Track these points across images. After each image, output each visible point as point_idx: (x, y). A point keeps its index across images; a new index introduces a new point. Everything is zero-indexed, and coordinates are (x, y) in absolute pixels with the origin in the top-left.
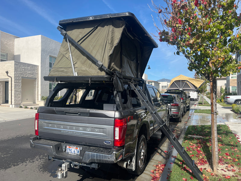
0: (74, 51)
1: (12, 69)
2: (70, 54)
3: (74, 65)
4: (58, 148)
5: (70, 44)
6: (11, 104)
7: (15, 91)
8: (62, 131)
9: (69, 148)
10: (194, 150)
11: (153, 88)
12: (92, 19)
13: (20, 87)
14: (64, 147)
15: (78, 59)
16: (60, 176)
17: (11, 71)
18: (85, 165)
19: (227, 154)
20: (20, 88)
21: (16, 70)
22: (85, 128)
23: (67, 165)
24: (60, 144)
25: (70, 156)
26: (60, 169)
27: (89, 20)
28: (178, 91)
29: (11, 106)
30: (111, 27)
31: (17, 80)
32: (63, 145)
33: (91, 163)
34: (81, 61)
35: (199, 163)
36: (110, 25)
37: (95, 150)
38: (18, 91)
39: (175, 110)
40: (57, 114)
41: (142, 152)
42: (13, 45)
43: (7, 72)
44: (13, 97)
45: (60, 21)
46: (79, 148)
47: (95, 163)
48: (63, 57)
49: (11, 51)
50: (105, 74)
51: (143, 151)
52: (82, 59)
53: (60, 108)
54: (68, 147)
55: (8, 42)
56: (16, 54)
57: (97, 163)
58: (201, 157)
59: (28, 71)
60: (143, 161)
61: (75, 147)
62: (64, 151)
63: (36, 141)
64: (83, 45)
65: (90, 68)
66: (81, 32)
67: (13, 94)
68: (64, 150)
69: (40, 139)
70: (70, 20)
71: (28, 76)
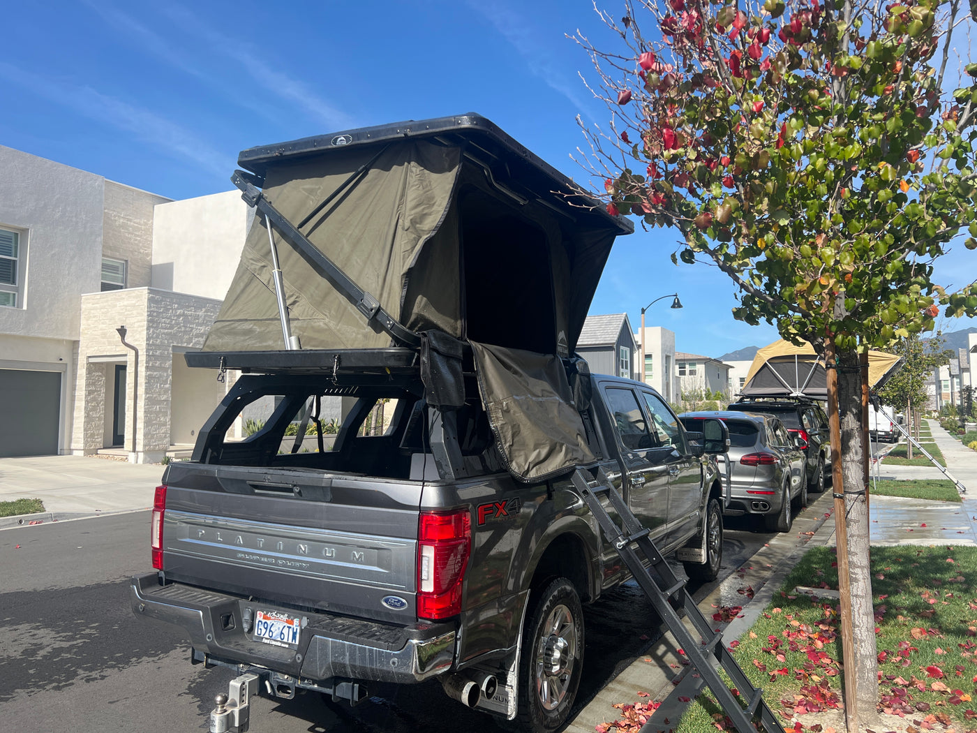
0: (288, 258)
1: (140, 318)
2: (276, 271)
3: (287, 309)
4: (225, 619)
5: (277, 235)
6: (134, 450)
7: (150, 401)
8: (240, 555)
9: (264, 618)
10: (795, 650)
11: (632, 391)
12: (345, 143)
13: (167, 386)
14: (247, 617)
15: (301, 289)
16: (217, 723)
17: (136, 325)
18: (316, 686)
19: (933, 672)
20: (166, 391)
21: (153, 322)
22: (317, 546)
23: (247, 684)
24: (234, 604)
25: (263, 649)
26: (219, 699)
27: (334, 146)
28: (786, 401)
29: (132, 456)
30: (414, 169)
31: (157, 358)
32: (246, 607)
33: (335, 680)
34: (312, 295)
35: (800, 703)
36: (409, 163)
37: (347, 632)
38: (160, 402)
39: (757, 480)
40: (225, 492)
41: (558, 647)
42: (149, 231)
43: (122, 331)
44: (140, 425)
45: (242, 154)
46: (296, 621)
47: (348, 680)
48: (251, 281)
49: (142, 251)
50: (389, 343)
51: (561, 643)
52: (316, 288)
53: (233, 469)
54: (260, 616)
55: (129, 220)
56: (157, 260)
57: (356, 681)
58: (815, 678)
59: (198, 324)
60: (567, 683)
61: (285, 617)
62: (246, 630)
63: (153, 591)
64: (319, 239)
65: (339, 322)
66: (311, 191)
67: (140, 414)
68: (246, 627)
69: (169, 582)
70: (271, 148)
71: (195, 343)
